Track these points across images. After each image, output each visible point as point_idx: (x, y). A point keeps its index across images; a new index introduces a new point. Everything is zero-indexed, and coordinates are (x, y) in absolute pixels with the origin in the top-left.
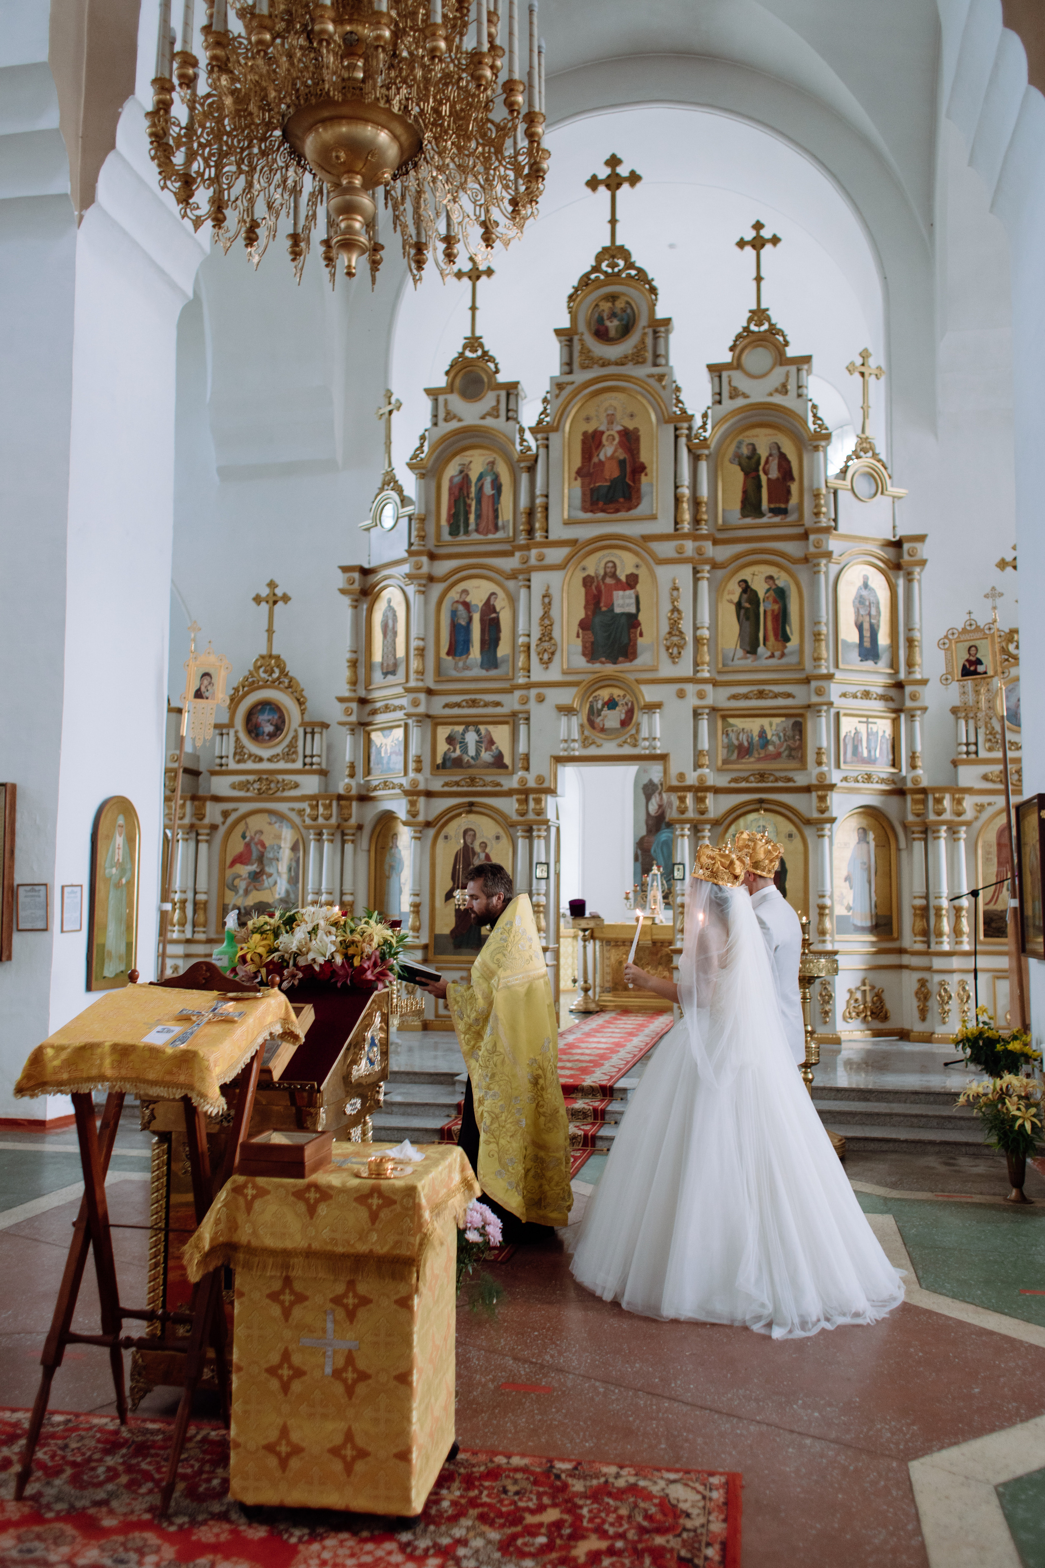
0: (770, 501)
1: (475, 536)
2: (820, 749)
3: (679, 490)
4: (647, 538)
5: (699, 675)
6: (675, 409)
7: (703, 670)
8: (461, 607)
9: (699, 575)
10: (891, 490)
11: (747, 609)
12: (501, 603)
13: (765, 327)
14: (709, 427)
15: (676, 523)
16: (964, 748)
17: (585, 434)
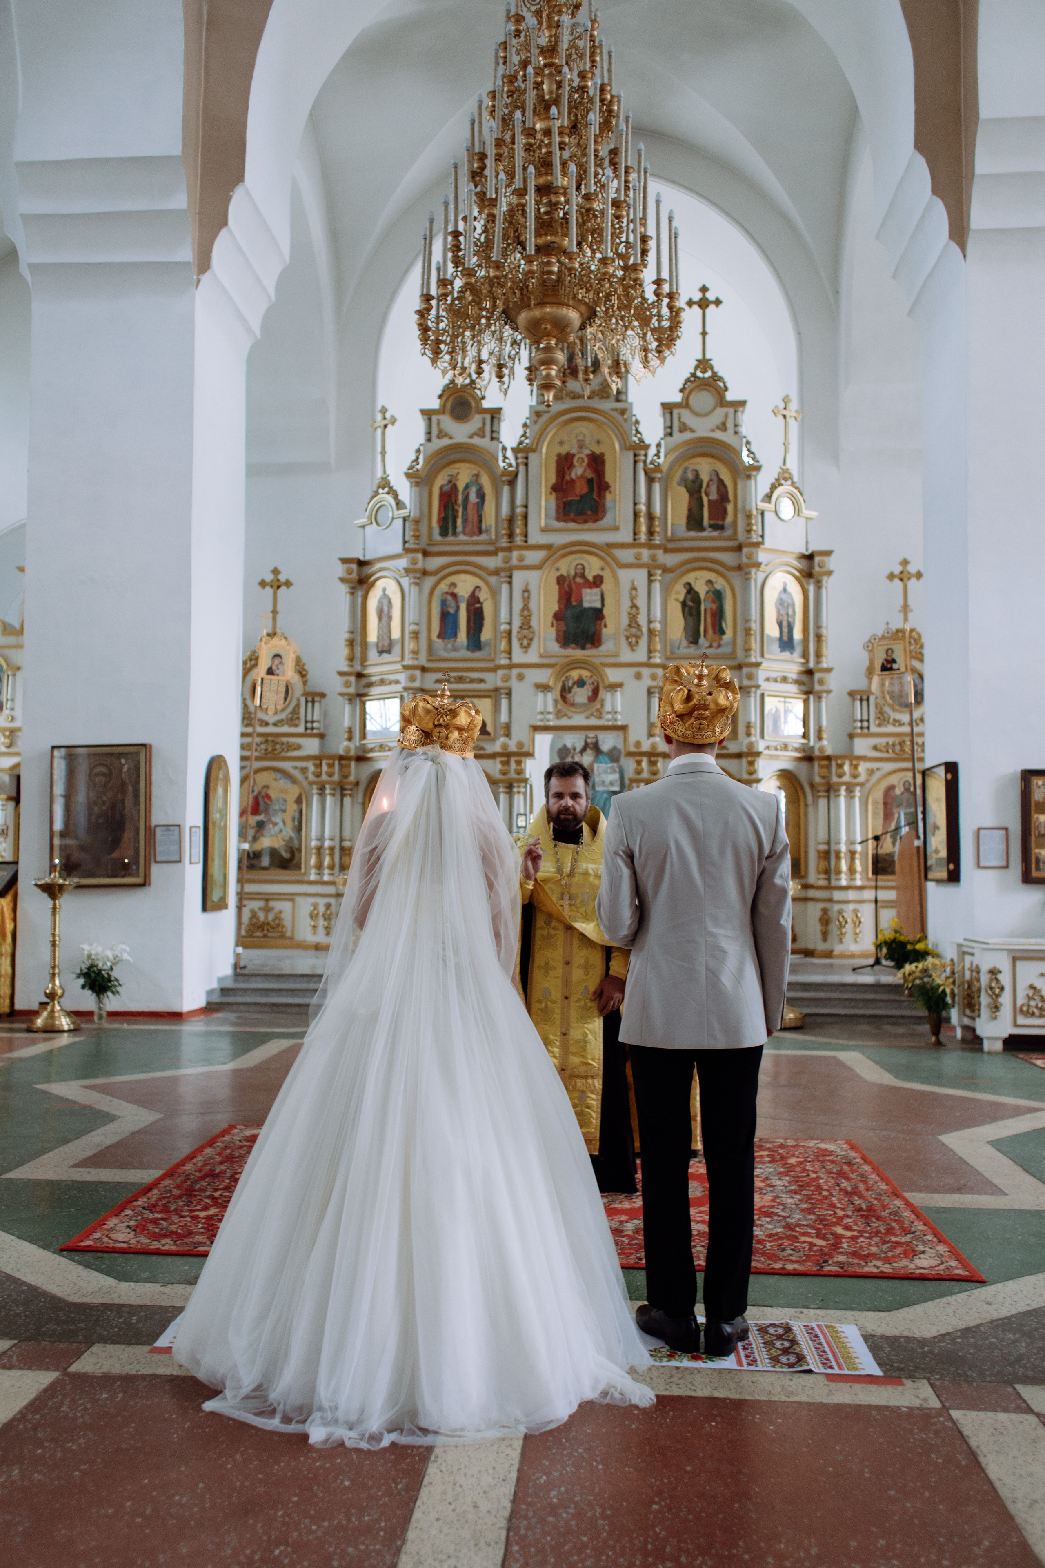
0: (710, 518)
1: (462, 537)
2: (749, 723)
3: (638, 507)
4: (611, 546)
5: (653, 661)
6: (635, 439)
7: (655, 657)
8: (449, 598)
9: (652, 578)
10: (806, 512)
11: (690, 607)
12: (484, 595)
13: (709, 374)
14: (662, 455)
15: (635, 534)
16: (859, 724)
17: (559, 455)
